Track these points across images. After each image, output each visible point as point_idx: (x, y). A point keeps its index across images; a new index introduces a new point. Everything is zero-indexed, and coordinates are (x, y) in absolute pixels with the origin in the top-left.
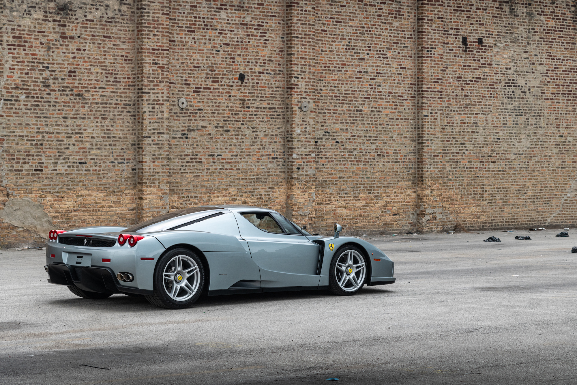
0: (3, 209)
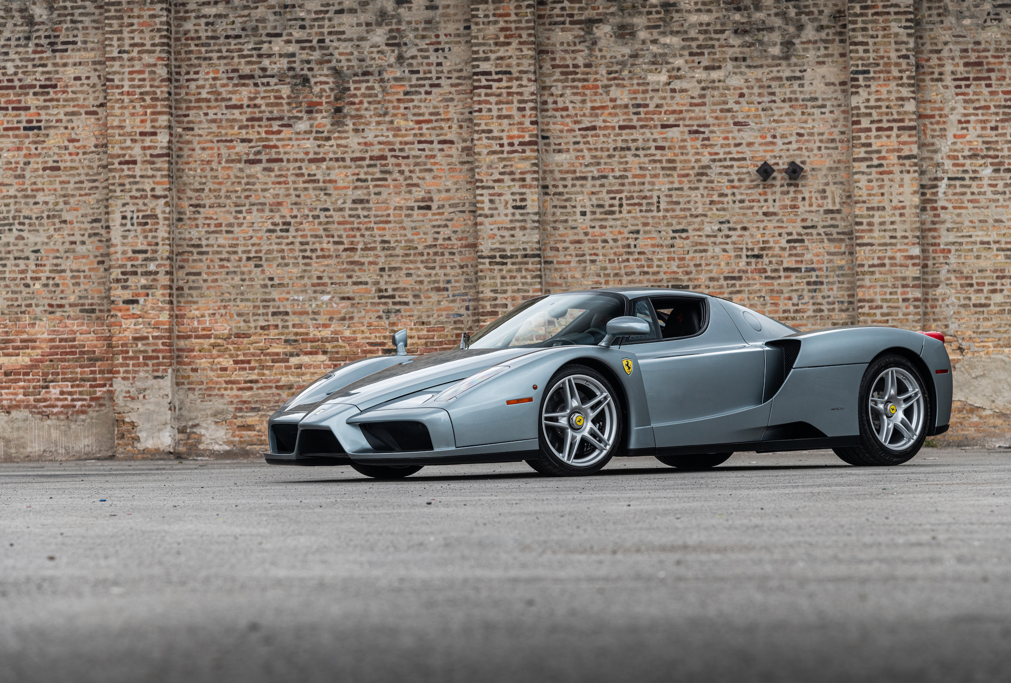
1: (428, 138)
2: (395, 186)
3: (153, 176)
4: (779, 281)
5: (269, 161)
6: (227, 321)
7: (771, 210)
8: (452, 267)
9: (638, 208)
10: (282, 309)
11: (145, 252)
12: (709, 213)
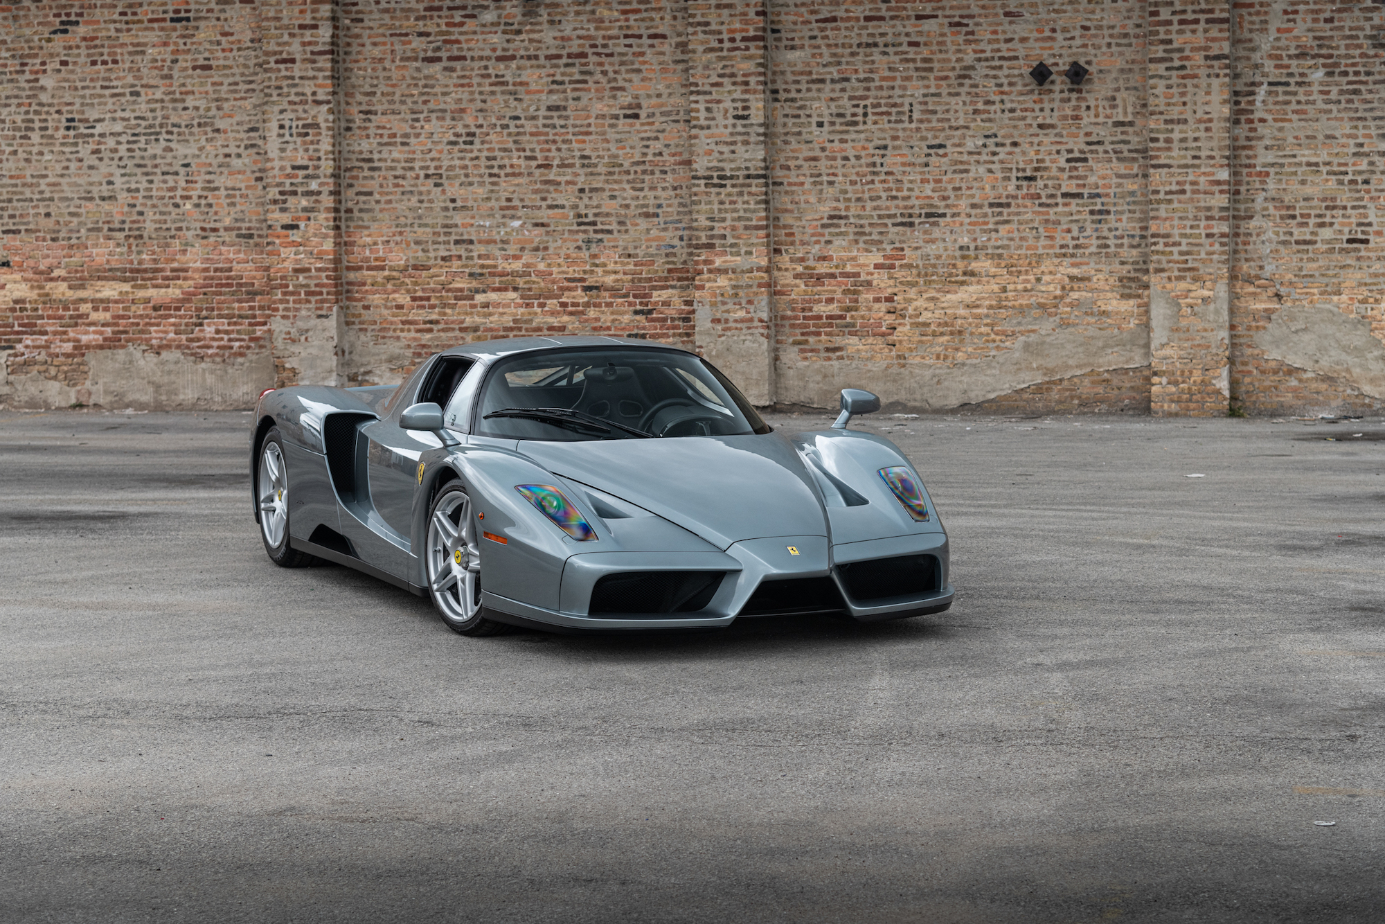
0: (1264, 328)
1: (637, 32)
2: (597, 90)
3: (314, 78)
4: (1055, 209)
5: (450, 59)
6: (403, 250)
7: (1048, 121)
8: (664, 189)
9: (885, 118)
10: (465, 237)
11: (306, 168)
12: (972, 125)
